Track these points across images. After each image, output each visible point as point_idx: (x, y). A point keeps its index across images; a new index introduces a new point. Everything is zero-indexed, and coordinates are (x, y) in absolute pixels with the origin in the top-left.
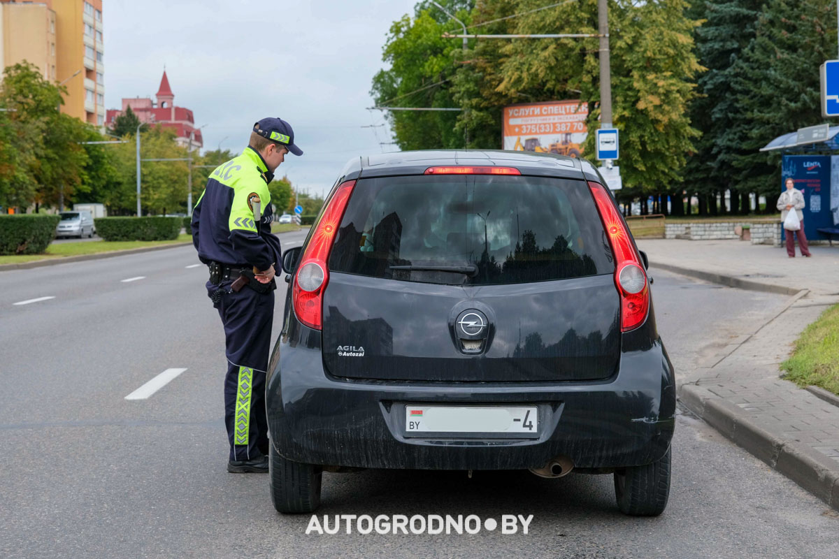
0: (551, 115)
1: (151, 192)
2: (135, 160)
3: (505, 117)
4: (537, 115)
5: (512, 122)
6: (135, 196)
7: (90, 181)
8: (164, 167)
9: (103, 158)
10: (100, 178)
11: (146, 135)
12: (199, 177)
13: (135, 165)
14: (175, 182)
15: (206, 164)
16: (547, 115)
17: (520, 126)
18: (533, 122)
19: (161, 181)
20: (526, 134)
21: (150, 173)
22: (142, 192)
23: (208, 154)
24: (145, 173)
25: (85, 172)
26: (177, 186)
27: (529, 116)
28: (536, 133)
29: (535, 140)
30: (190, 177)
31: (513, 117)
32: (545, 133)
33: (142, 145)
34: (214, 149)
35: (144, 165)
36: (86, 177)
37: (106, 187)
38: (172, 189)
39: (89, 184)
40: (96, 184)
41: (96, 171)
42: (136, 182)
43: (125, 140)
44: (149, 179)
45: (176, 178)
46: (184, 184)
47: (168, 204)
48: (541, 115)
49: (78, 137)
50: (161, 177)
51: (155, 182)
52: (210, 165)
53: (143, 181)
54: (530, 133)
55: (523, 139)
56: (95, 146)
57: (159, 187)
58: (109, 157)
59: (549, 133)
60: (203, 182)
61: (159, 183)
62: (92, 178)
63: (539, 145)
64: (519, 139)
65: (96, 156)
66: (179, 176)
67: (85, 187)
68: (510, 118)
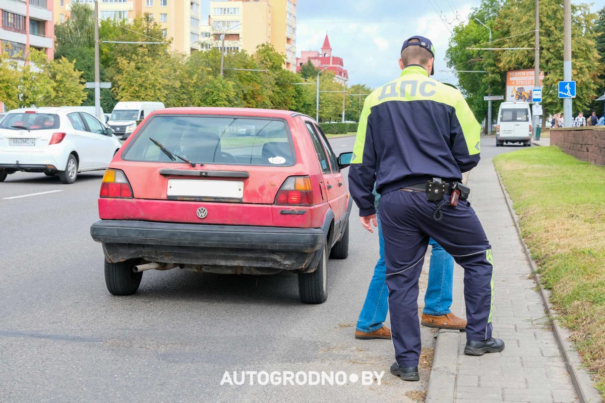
0: (531, 76)
1: (325, 109)
2: (316, 92)
3: (508, 76)
4: (523, 76)
5: (511, 79)
6: (316, 111)
7: (295, 103)
8: (331, 95)
9: (302, 91)
10: (300, 102)
11: (322, 77)
12: (348, 100)
13: (316, 94)
14: (336, 103)
15: (352, 93)
16: (529, 76)
17: (515, 81)
18: (521, 79)
19: (330, 103)
20: (518, 85)
21: (324, 98)
22: (319, 109)
23: (353, 87)
24: (321, 99)
25: (293, 99)
26: (338, 106)
27: (520, 76)
28: (523, 85)
29: (522, 88)
30: (344, 100)
31: (512, 76)
32: (527, 85)
33: (320, 83)
34: (356, 84)
35: (320, 94)
36: (293, 101)
37: (303, 107)
38: (335, 108)
39: (295, 105)
40: (298, 105)
41: (298, 98)
42: (316, 104)
43: (310, 79)
44: (324, 102)
45: (337, 101)
46: (342, 105)
47: (333, 116)
48: (526, 76)
49: (292, 81)
50: (329, 101)
51: (326, 103)
52: (355, 93)
53: (320, 103)
54: (520, 85)
55: (516, 88)
56: (298, 85)
57: (329, 106)
58: (305, 90)
59: (529, 85)
60: (350, 103)
61: (328, 104)
62: (296, 102)
63: (524, 91)
64: (514, 88)
65: (299, 90)
66: (339, 100)
67: (293, 106)
68: (510, 77)
